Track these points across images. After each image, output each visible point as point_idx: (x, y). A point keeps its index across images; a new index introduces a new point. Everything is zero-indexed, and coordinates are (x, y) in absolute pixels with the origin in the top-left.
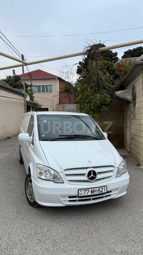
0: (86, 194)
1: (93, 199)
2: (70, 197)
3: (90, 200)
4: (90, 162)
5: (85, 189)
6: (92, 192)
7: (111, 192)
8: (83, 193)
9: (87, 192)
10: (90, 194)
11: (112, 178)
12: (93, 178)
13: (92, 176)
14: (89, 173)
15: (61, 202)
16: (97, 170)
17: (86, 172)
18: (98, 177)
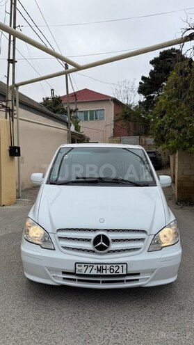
0: (87, 273)
1: (103, 282)
2: (64, 273)
3: (98, 282)
4: (102, 221)
5: (87, 264)
6: (99, 270)
7: (138, 274)
8: (82, 270)
9: (89, 269)
10: (94, 272)
11: (140, 251)
12: (101, 248)
13: (101, 243)
14: (97, 239)
15: (50, 278)
16: (110, 236)
17: (92, 236)
18: (113, 246)
